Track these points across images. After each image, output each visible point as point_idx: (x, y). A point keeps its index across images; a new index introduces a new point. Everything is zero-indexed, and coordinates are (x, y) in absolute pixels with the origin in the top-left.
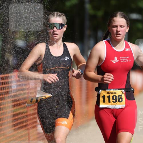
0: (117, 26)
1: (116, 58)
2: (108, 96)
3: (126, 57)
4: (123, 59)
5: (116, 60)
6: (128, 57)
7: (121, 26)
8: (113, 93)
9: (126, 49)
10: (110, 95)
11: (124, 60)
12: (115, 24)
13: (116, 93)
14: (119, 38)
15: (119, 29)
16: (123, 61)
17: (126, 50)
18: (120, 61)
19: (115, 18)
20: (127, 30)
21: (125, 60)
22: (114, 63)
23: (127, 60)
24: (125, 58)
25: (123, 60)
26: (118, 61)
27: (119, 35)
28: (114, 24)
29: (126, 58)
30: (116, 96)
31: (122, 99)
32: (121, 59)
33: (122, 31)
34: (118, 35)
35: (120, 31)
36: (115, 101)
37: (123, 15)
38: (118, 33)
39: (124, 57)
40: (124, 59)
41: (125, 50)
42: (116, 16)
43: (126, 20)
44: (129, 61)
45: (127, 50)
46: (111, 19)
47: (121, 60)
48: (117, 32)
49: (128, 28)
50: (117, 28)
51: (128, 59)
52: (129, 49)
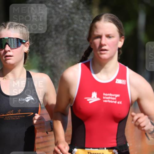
0: (100, 37)
3: (114, 95)
4: (108, 96)
5: (94, 98)
6: (118, 96)
7: (108, 36)
9: (117, 80)
11: (110, 100)
12: (97, 32)
15: (105, 40)
16: (107, 100)
17: (116, 82)
18: (102, 99)
19: (97, 23)
20: (121, 44)
21: (113, 100)
22: (90, 102)
23: (115, 100)
24: (113, 97)
25: (107, 98)
26: (99, 99)
27: (105, 52)
28: (96, 33)
29: (114, 97)
32: (105, 96)
33: (109, 45)
34: (103, 52)
35: (105, 45)
37: (113, 17)
39: (111, 95)
40: (110, 98)
47: (104, 98)
48: (101, 45)
49: (123, 40)
50: (101, 40)
51: (118, 99)
52: (123, 81)
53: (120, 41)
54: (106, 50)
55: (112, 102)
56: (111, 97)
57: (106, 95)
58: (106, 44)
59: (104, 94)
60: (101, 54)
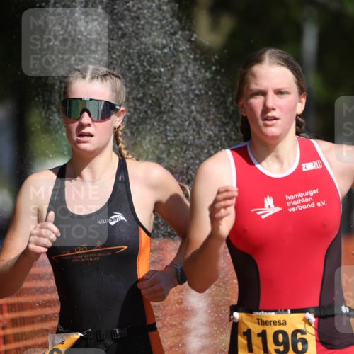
1: (269, 202)
2: (260, 331)
3: (307, 194)
4: (296, 199)
5: (269, 208)
6: (315, 192)
7: (279, 92)
8: (275, 323)
9: (303, 165)
10: (266, 328)
11: (301, 204)
12: (257, 85)
13: (285, 323)
14: (273, 130)
15: (272, 100)
16: (295, 206)
17: (304, 169)
18: (285, 208)
19: (257, 69)
20: (300, 108)
21: (306, 204)
22: (263, 217)
23: (310, 203)
24: (304, 197)
25: (294, 203)
26: (278, 209)
27: (274, 122)
28: (254, 87)
29: (308, 196)
30: (285, 333)
31: (305, 342)
32: (289, 201)
33: (281, 108)
34: (269, 123)
35: (274, 109)
36: (281, 348)
37: (285, 56)
38: (269, 115)
39: (300, 195)
40: (300, 201)
41: (300, 167)
42: (258, 61)
43: (293, 72)
44: (319, 204)
45: (309, 166)
46: (246, 73)
47: (289, 204)
48: (266, 110)
49: (304, 100)
50: (266, 100)
51: (316, 198)
52: (315, 163)
53: (300, 102)
54: (275, 119)
55: (305, 207)
56: (301, 198)
57: (292, 197)
58: (275, 107)
59: (287, 197)
60: (266, 126)
